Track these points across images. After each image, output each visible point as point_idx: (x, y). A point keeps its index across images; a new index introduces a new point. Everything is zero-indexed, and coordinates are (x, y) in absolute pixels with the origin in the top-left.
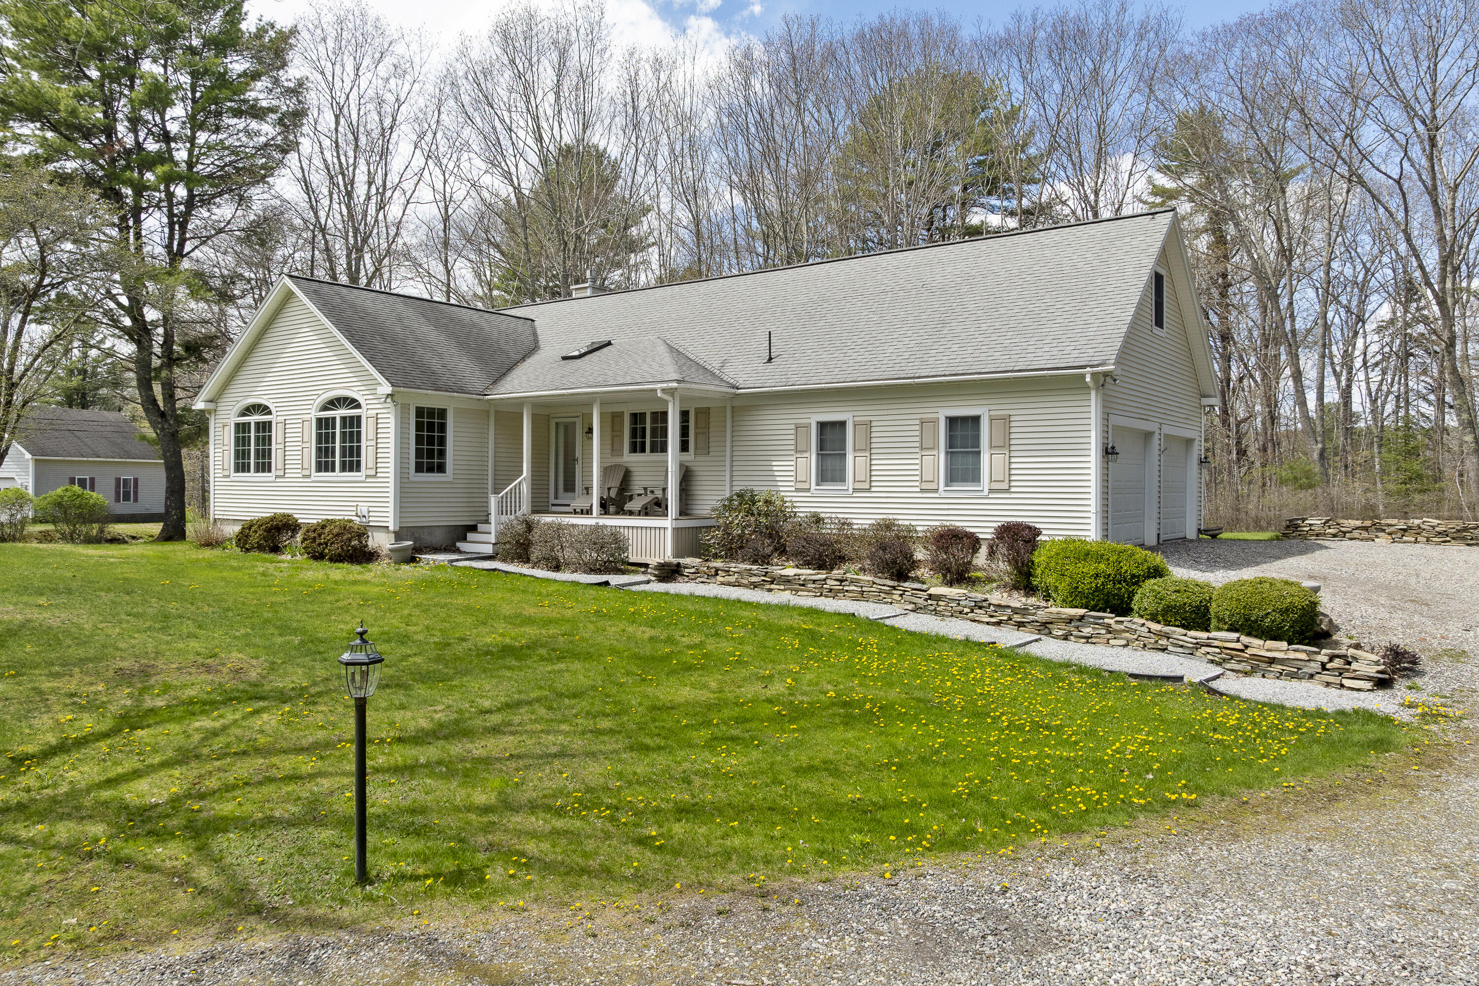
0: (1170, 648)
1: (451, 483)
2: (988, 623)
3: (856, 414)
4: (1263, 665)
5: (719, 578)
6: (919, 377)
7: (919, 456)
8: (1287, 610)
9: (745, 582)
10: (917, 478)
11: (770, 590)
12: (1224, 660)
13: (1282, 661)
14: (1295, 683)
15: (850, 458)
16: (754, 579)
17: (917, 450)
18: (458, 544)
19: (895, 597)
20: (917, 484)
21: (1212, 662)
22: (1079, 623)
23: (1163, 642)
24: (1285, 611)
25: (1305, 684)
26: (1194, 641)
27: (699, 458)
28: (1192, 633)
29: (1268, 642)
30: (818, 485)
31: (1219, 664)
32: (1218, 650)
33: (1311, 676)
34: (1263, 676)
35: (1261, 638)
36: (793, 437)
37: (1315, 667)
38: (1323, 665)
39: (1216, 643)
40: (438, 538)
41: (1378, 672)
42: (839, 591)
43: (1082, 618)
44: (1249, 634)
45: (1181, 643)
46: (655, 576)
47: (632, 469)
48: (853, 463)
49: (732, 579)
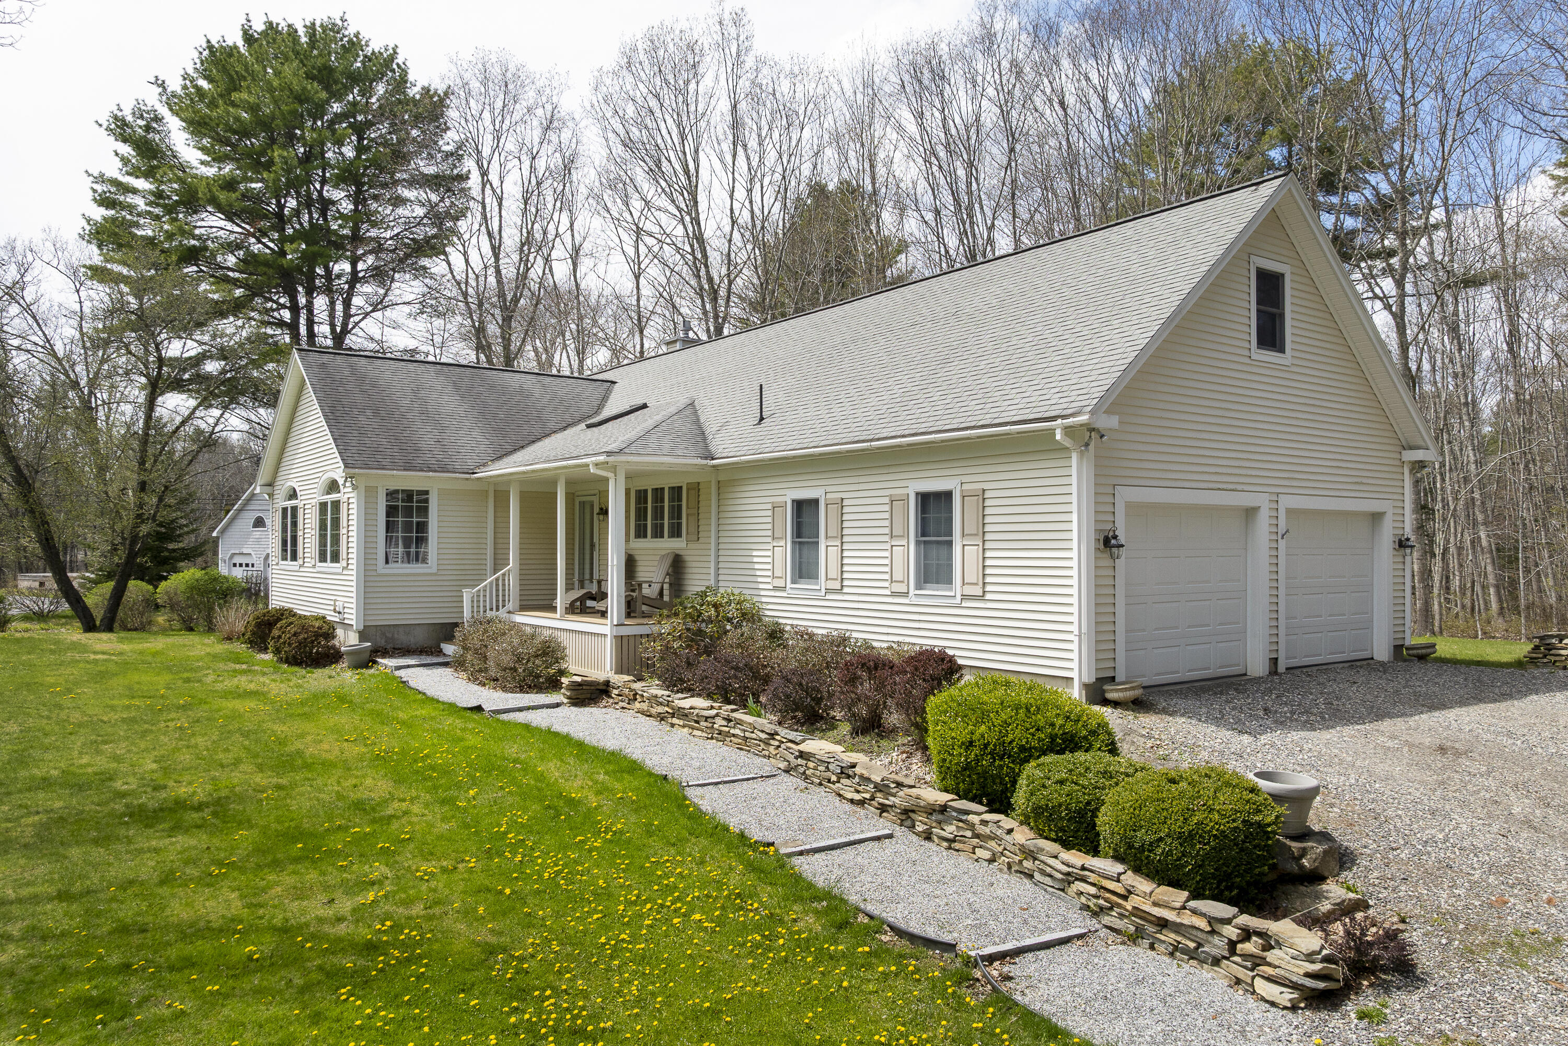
0: (1037, 876)
1: (435, 574)
2: (852, 801)
3: (829, 489)
4: (1151, 929)
5: (637, 705)
6: (878, 439)
7: (888, 546)
8: (1191, 835)
9: (654, 711)
10: (887, 577)
11: (672, 725)
12: (1102, 909)
13: (1178, 928)
14: (1190, 967)
15: (822, 547)
16: (660, 709)
17: (887, 538)
18: (443, 646)
19: (772, 749)
20: (886, 584)
21: (1086, 908)
22: (940, 817)
23: (1027, 864)
24: (1187, 838)
25: (1206, 973)
26: (1065, 869)
27: (691, 546)
28: (1066, 855)
29: (1163, 888)
30: (793, 582)
31: (1095, 914)
32: (1093, 890)
33: (1216, 962)
34: (1152, 947)
35: (1153, 879)
36: (770, 520)
37: (1217, 946)
38: (1232, 945)
39: (1093, 878)
40: (419, 638)
41: (1308, 975)
43: (944, 809)
44: (1137, 870)
45: (1048, 870)
46: (568, 698)
47: (637, 558)
48: (827, 553)
49: (645, 706)
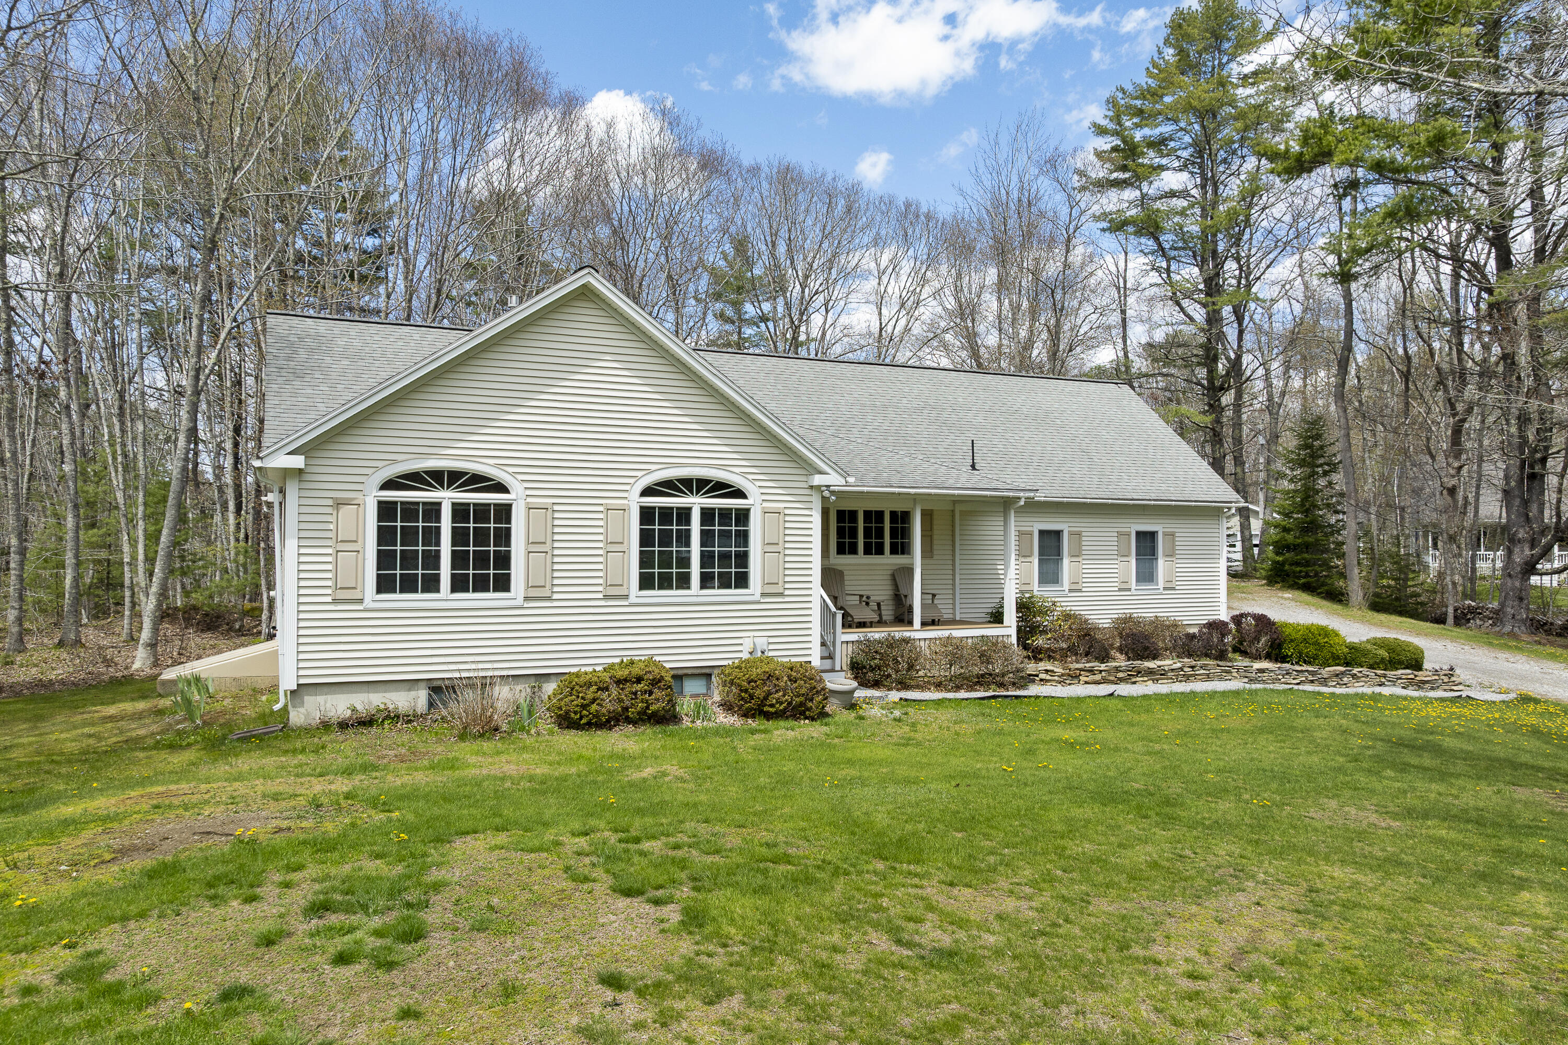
3: (1070, 524)
9: (1112, 678)
10: (1116, 580)
11: (1134, 683)
15: (1066, 562)
16: (1121, 675)
17: (1116, 557)
20: (1116, 584)
27: (924, 561)
30: (1039, 586)
42: (1191, 675)
47: (845, 573)
48: (1069, 566)
49: (1098, 677)
